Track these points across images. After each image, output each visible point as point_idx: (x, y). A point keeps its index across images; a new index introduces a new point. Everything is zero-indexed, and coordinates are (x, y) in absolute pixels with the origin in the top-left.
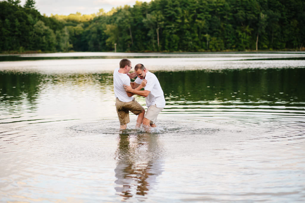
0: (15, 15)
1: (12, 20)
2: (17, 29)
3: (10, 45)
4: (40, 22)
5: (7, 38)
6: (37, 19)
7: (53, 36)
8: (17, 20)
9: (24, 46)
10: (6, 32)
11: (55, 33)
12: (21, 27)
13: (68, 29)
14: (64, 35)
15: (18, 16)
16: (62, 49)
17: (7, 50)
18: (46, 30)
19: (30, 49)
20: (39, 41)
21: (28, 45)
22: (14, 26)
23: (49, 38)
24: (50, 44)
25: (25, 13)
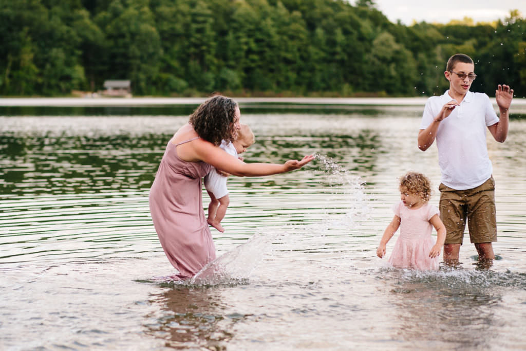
0: (336, 20)
1: (329, 31)
2: (338, 49)
3: (323, 80)
4: (385, 36)
5: (318, 67)
6: (379, 29)
7: (411, 64)
8: (339, 31)
9: (351, 83)
10: (317, 54)
11: (415, 56)
12: (348, 46)
13: (443, 50)
14: (435, 63)
15: (341, 22)
16: (430, 90)
17: (317, 90)
18: (397, 52)
19: (365, 90)
20: (381, 74)
21: (360, 80)
22: (332, 43)
23: (402, 67)
24: (404, 79)
25: (356, 17)
